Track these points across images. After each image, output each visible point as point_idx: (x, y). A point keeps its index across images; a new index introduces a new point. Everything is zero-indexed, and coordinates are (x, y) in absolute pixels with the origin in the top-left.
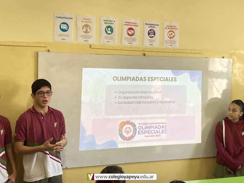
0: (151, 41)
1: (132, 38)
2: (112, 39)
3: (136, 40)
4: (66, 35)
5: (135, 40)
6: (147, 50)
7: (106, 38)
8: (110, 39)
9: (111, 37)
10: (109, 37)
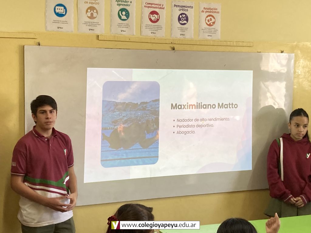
2: (128, 28)
3: (161, 28)
4: (63, 21)
6: (178, 42)
7: (119, 25)
8: (126, 27)
9: (126, 25)
10: (124, 24)
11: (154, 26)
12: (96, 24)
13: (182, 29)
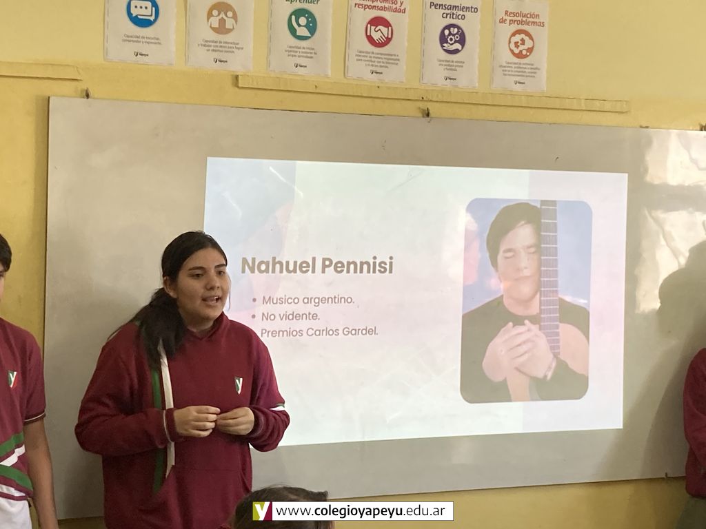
0: (450, 67)
1: (381, 54)
2: (311, 57)
3: (396, 60)
4: (149, 38)
5: (393, 60)
6: (437, 96)
7: (291, 51)
8: (307, 57)
9: (308, 51)
10: (304, 48)
11: (379, 56)
12: (232, 45)
13: (449, 65)
